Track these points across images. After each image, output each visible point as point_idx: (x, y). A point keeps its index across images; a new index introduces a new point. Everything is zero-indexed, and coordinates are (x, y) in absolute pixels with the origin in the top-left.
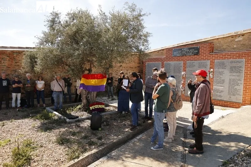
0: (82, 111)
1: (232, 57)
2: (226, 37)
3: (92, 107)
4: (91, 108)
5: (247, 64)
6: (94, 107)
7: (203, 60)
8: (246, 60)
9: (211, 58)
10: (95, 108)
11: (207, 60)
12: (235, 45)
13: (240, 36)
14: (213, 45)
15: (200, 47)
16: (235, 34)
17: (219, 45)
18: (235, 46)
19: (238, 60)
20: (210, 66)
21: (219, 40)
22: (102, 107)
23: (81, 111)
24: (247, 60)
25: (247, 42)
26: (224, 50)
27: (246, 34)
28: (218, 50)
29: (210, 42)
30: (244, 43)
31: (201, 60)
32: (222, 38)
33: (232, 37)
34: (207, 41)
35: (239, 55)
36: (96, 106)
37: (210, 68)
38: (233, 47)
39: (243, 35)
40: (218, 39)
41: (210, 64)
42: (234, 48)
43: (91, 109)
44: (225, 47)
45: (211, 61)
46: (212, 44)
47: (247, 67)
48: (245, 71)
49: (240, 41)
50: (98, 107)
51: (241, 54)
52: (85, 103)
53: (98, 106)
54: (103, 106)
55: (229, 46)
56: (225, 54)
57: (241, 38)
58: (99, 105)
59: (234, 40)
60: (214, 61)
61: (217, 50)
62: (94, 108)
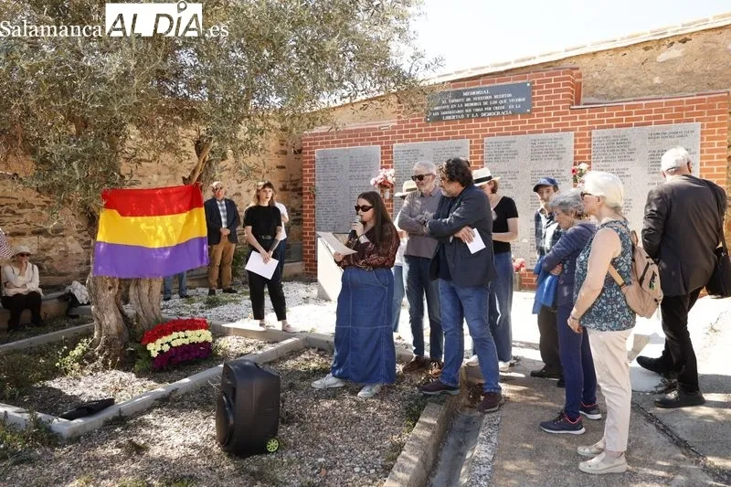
0: (105, 367)
1: (655, 118)
2: (626, 47)
3: (159, 341)
4: (154, 348)
5: (708, 139)
6: (169, 343)
7: (546, 132)
8: (702, 126)
9: (578, 124)
10: (174, 344)
11: (564, 130)
12: (656, 75)
13: (672, 44)
14: (580, 76)
15: (533, 82)
16: (658, 38)
17: (599, 78)
18: (657, 80)
19: (674, 127)
20: (575, 152)
21: (600, 57)
22: (202, 340)
23: (95, 370)
24: (709, 126)
25: (698, 63)
26: (620, 93)
27: (693, 37)
28: (598, 96)
29: (565, 64)
30: (688, 69)
31: (541, 132)
32: (611, 53)
33: (646, 49)
34: (556, 61)
35: (677, 109)
36: (175, 335)
37: (575, 158)
38: (649, 83)
39: (684, 41)
40: (594, 53)
41: (575, 147)
42: (653, 88)
43: (154, 354)
44: (621, 84)
45: (576, 135)
46: (575, 72)
47: (709, 151)
48: (701, 164)
49: (672, 61)
50: (186, 342)
51: (685, 105)
52: (114, 330)
53: (182, 334)
54: (205, 335)
55: (635, 81)
56: (628, 107)
57: (676, 52)
58: (189, 333)
59: (652, 59)
60: (590, 134)
61: (592, 94)
62: (166, 348)
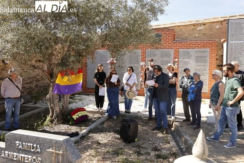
1: (197, 46)
2: (188, 25)
3: (75, 115)
5: (211, 53)
7: (165, 49)
9: (175, 47)
10: (79, 116)
11: (171, 49)
12: (196, 34)
13: (201, 25)
14: (175, 32)
15: (162, 33)
16: (197, 23)
17: (180, 33)
18: (197, 35)
19: (202, 49)
20: (174, 55)
21: (181, 27)
22: (85, 114)
24: (211, 50)
25: (208, 31)
26: (186, 38)
27: (207, 24)
28: (180, 39)
29: (170, 29)
30: (205, 33)
31: (164, 49)
32: (184, 26)
33: (194, 26)
34: (168, 27)
35: (203, 45)
36: (79, 113)
37: (174, 57)
38: (195, 36)
39: (204, 25)
40: (179, 26)
41: (174, 54)
42: (196, 37)
44: (187, 35)
45: (174, 50)
46: (174, 31)
47: (211, 57)
48: (209, 60)
49: (201, 30)
50: (82, 115)
51: (205, 44)
55: (191, 35)
56: (189, 43)
57: (202, 28)
58: (82, 112)
59: (196, 29)
60: (179, 50)
61: (178, 38)
